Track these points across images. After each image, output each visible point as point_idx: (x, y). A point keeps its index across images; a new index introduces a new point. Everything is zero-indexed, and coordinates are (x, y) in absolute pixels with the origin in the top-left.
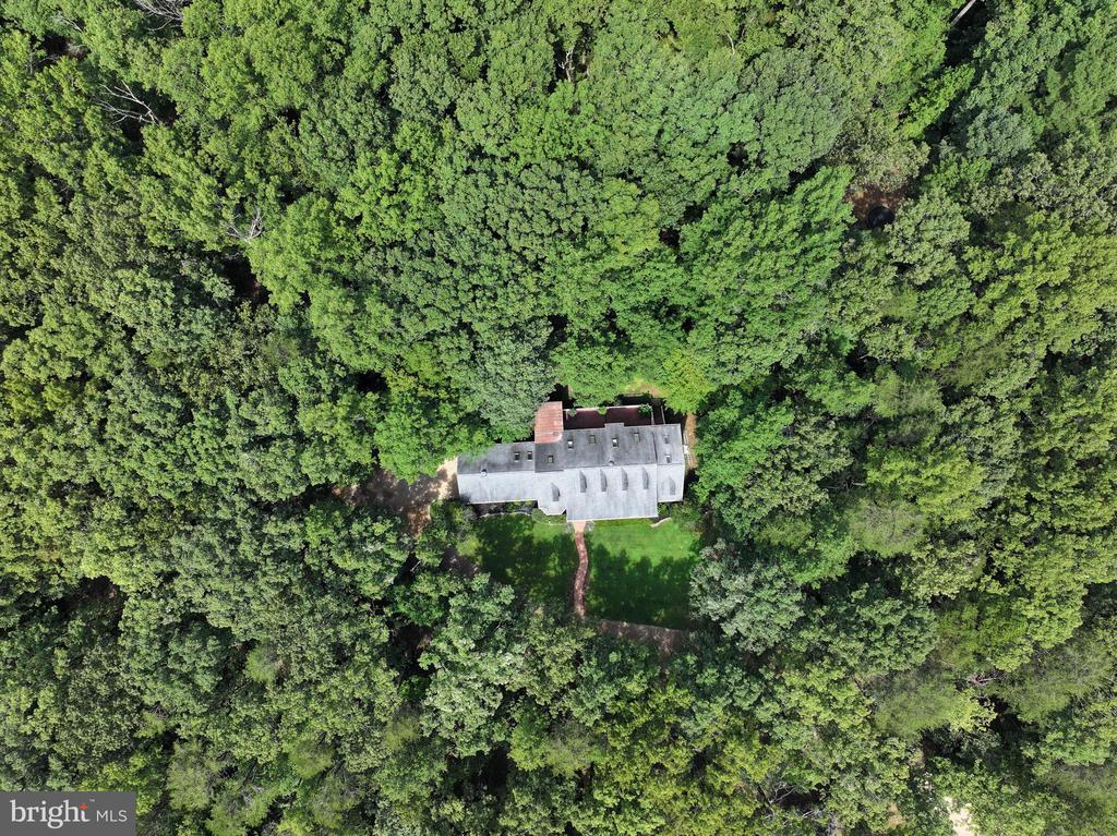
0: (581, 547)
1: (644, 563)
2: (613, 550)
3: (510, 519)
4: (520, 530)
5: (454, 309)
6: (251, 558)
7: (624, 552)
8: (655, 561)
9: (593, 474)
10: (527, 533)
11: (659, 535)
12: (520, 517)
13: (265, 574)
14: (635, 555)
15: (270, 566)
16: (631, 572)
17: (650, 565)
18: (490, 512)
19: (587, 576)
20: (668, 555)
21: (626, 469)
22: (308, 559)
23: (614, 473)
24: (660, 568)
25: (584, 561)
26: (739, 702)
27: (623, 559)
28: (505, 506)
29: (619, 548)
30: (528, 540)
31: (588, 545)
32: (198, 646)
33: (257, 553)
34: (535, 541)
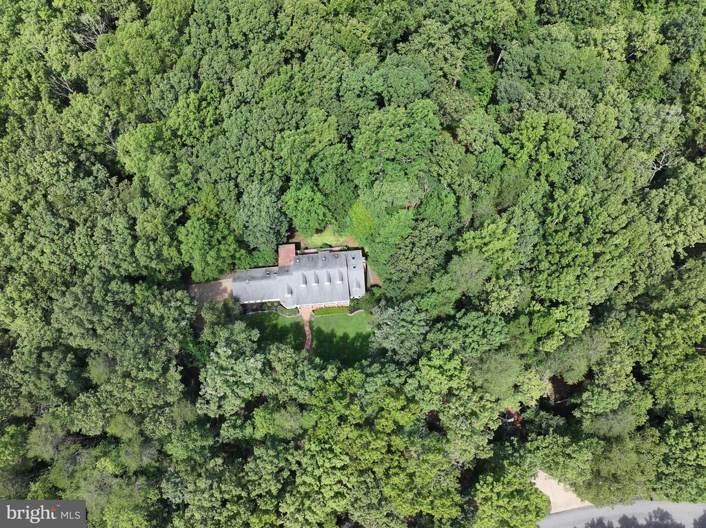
0: (307, 329)
1: (345, 336)
2: (326, 329)
3: (265, 314)
4: (270, 320)
5: (226, 168)
6: (100, 303)
7: (333, 330)
8: (352, 335)
9: (310, 274)
10: (274, 322)
11: (354, 320)
12: (270, 314)
13: (106, 311)
14: (340, 333)
15: (110, 307)
16: (337, 342)
17: (349, 338)
18: (253, 310)
19: (311, 345)
20: (360, 331)
21: (329, 270)
22: (135, 309)
23: (322, 273)
24: (355, 339)
25: (309, 337)
26: (393, 381)
27: (333, 335)
28: (261, 306)
29: (330, 329)
30: (275, 326)
31: (311, 328)
32: (61, 356)
33: (103, 300)
34: (279, 327)
